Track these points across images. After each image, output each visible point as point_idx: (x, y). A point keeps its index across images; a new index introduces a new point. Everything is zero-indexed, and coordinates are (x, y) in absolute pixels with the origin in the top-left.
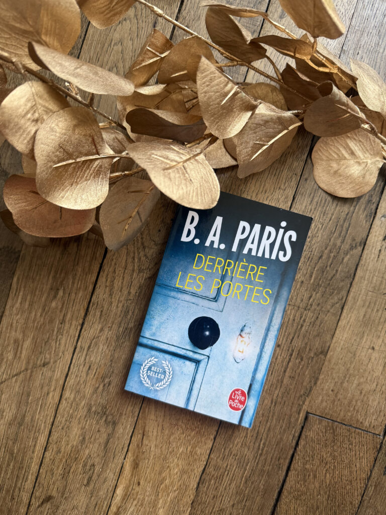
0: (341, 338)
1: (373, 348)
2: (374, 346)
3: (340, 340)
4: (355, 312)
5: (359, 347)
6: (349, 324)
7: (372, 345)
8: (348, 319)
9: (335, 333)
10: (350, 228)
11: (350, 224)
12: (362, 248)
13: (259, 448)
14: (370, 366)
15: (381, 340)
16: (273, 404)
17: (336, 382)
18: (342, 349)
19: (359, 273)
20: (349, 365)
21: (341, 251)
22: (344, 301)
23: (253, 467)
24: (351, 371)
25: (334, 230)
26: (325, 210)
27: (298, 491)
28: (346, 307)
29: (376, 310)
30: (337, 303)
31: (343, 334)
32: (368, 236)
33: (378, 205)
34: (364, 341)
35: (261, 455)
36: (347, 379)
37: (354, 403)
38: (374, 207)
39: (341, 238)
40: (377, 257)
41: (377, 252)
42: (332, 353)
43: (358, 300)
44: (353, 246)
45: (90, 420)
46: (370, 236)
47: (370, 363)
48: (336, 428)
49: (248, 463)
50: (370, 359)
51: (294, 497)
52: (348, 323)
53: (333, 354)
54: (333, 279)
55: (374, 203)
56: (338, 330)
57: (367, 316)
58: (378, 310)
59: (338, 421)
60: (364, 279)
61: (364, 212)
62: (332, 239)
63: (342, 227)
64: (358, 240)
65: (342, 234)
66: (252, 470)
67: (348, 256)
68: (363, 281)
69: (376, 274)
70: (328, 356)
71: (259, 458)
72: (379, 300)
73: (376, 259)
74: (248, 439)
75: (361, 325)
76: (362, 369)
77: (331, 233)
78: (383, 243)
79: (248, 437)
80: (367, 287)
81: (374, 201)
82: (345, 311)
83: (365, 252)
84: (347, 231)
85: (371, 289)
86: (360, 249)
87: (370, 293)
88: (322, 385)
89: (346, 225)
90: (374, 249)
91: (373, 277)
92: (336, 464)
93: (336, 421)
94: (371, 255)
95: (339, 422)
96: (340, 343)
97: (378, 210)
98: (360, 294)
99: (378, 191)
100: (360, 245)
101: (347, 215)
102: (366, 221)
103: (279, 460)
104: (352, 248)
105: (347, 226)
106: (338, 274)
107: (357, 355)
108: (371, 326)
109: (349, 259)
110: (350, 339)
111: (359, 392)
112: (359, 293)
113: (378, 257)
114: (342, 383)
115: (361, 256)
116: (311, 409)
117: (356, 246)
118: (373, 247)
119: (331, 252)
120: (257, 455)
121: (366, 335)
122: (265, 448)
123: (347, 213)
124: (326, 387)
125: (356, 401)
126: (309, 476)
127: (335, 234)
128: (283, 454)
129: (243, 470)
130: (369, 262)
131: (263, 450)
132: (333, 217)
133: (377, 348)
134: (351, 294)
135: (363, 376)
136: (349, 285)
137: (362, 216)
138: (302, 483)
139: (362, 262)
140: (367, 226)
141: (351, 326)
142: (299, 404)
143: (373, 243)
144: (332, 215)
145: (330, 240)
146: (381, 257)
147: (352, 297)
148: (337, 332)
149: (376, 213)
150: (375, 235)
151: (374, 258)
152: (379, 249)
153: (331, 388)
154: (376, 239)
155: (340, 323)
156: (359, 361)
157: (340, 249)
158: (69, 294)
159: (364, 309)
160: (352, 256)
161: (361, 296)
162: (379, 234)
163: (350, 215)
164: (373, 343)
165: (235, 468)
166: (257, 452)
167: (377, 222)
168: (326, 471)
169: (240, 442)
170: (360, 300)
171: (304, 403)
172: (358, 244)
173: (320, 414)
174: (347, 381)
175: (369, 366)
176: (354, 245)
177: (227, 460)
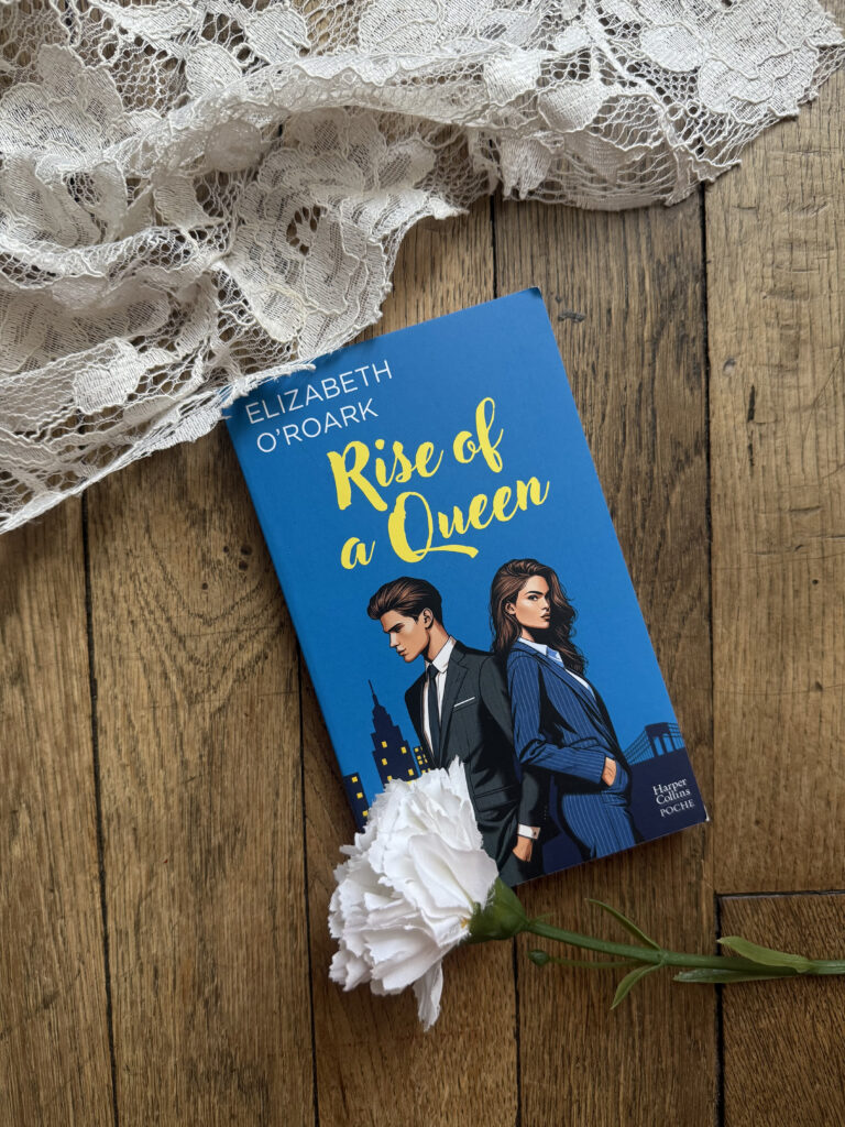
0: (732, 689)
1: (819, 687)
2: (819, 680)
3: (731, 696)
4: (743, 615)
5: (783, 696)
6: (741, 649)
7: (813, 682)
8: (733, 638)
9: (713, 684)
10: (658, 421)
11: (654, 411)
12: (704, 457)
13: (632, 1022)
14: (826, 733)
15: (831, 659)
16: (628, 904)
17: (759, 800)
18: (744, 715)
19: (719, 518)
20: (775, 748)
21: (656, 483)
22: (706, 600)
23: (634, 1071)
24: (786, 760)
25: (621, 438)
26: (584, 400)
27: (764, 1091)
28: (717, 612)
29: (791, 592)
30: (691, 610)
31: (735, 678)
32: (708, 423)
33: (706, 341)
34: (790, 678)
35: (642, 1035)
36: (783, 782)
37: (820, 833)
38: (698, 348)
39: (645, 452)
40: (748, 464)
41: (744, 454)
42: (724, 734)
43: (739, 585)
44: (680, 461)
45: (203, 1097)
46: (713, 421)
47: (824, 725)
48: (799, 907)
49: (619, 1065)
50: (821, 716)
51: (757, 1107)
52: (736, 649)
53: (728, 735)
54: (661, 555)
55: (694, 340)
56: (717, 672)
57: (777, 615)
58: (797, 593)
59: (798, 889)
60: (737, 530)
61: (678, 371)
62: (625, 461)
63: (639, 425)
64: (688, 440)
65: (644, 442)
66: (634, 1080)
67: (678, 489)
68: (734, 534)
69: (762, 507)
70: (718, 744)
71: (641, 1045)
72: (790, 567)
73: (748, 472)
74: (597, 1010)
75: (769, 640)
76: (809, 744)
77: (617, 447)
78: (752, 426)
79: (596, 1005)
80: (749, 544)
81: (693, 334)
82: (718, 622)
83: (716, 463)
84: (655, 428)
85: (761, 548)
86: (700, 461)
87: (764, 557)
88: (728, 818)
89: (646, 415)
90: (734, 450)
91: (756, 517)
92: (829, 994)
93: (793, 893)
94: (732, 464)
95: (799, 893)
96: (735, 702)
97: (711, 353)
98: (739, 569)
99: (694, 308)
100: (698, 452)
101: (640, 391)
102: (692, 389)
103: (690, 1033)
104: (679, 466)
105: (650, 417)
106: (669, 540)
107: (788, 717)
108: (795, 634)
109: (682, 495)
110: (755, 685)
111: (823, 804)
112: (735, 566)
113: (752, 465)
114: (774, 797)
115: (709, 477)
116: (724, 884)
117: (687, 457)
118: (730, 445)
119: (631, 492)
120: (634, 1040)
121: (789, 660)
122: (648, 1017)
123: (637, 387)
124: (740, 819)
125: (824, 827)
126: (776, 1044)
127: (627, 448)
128: (694, 1016)
129: (611, 1088)
130: (734, 484)
131: (642, 1023)
132: (608, 408)
133: (826, 683)
134: (719, 577)
135: (818, 762)
136: (705, 557)
137: (677, 382)
138: (765, 1068)
139: (717, 491)
140: (697, 401)
141: (745, 651)
142: (690, 884)
143: (728, 434)
144: (604, 403)
145: (620, 466)
146: (759, 462)
147: (723, 582)
148: (718, 677)
149: (708, 362)
150: (726, 416)
151: (742, 471)
152: (746, 445)
153: (753, 819)
154: (731, 423)
155: (717, 655)
156: (797, 729)
157: (651, 478)
158: (44, 814)
159: (763, 601)
160: (686, 484)
161: (743, 571)
162: (734, 410)
163: (647, 388)
164: (812, 673)
165: (590, 1088)
166: (630, 1033)
167: (718, 381)
168: (812, 1018)
169: (581, 1022)
170: (744, 582)
171: (700, 876)
172: (692, 451)
173: (749, 890)
174: (785, 787)
175: (824, 733)
176: (683, 458)
177: (566, 1077)
